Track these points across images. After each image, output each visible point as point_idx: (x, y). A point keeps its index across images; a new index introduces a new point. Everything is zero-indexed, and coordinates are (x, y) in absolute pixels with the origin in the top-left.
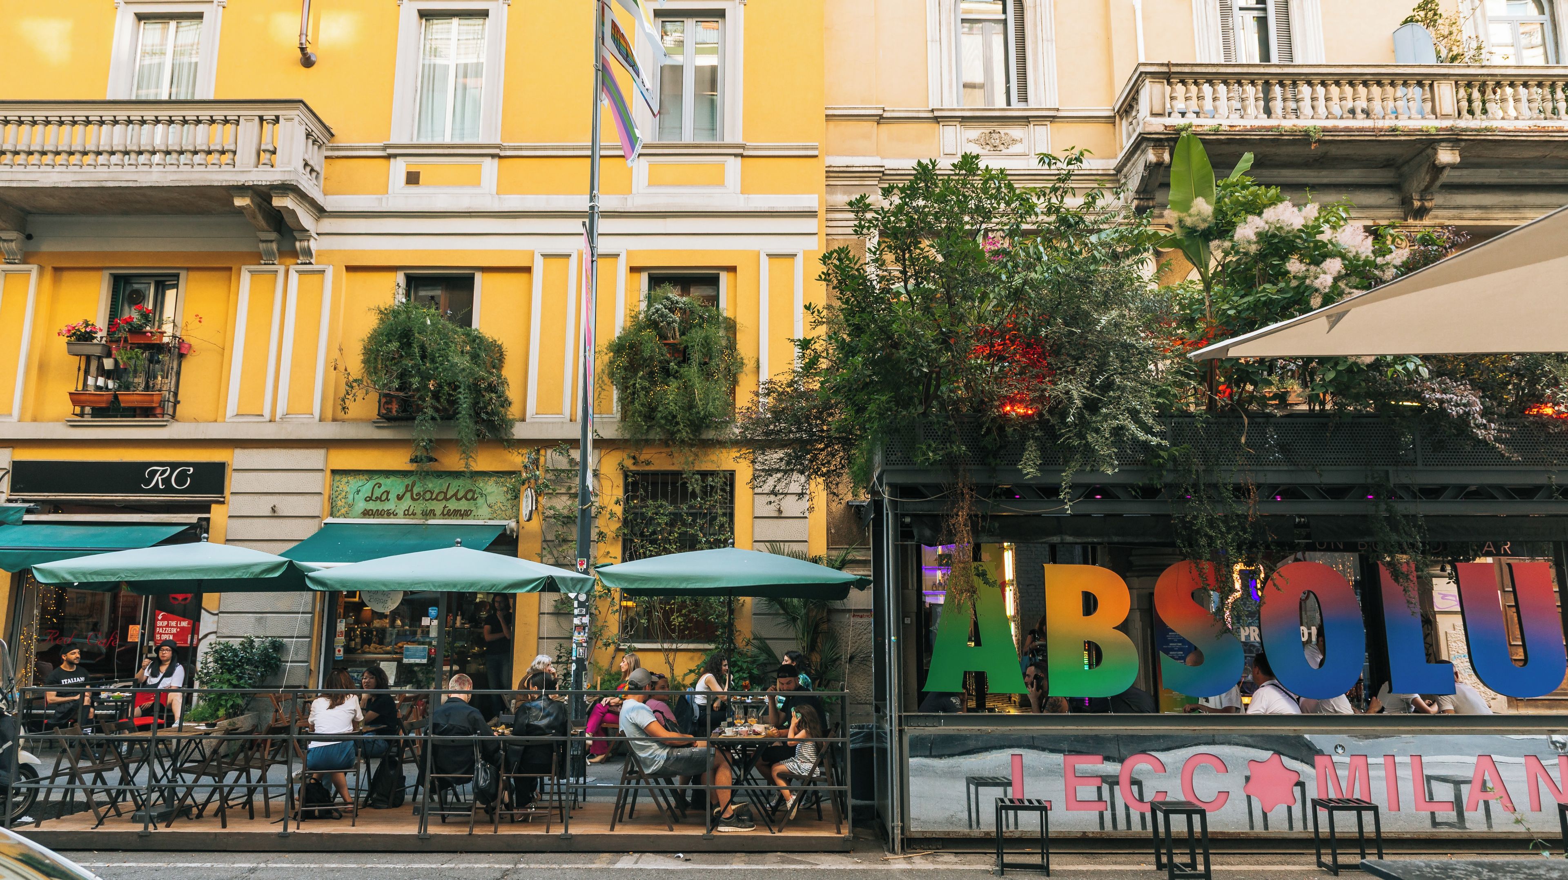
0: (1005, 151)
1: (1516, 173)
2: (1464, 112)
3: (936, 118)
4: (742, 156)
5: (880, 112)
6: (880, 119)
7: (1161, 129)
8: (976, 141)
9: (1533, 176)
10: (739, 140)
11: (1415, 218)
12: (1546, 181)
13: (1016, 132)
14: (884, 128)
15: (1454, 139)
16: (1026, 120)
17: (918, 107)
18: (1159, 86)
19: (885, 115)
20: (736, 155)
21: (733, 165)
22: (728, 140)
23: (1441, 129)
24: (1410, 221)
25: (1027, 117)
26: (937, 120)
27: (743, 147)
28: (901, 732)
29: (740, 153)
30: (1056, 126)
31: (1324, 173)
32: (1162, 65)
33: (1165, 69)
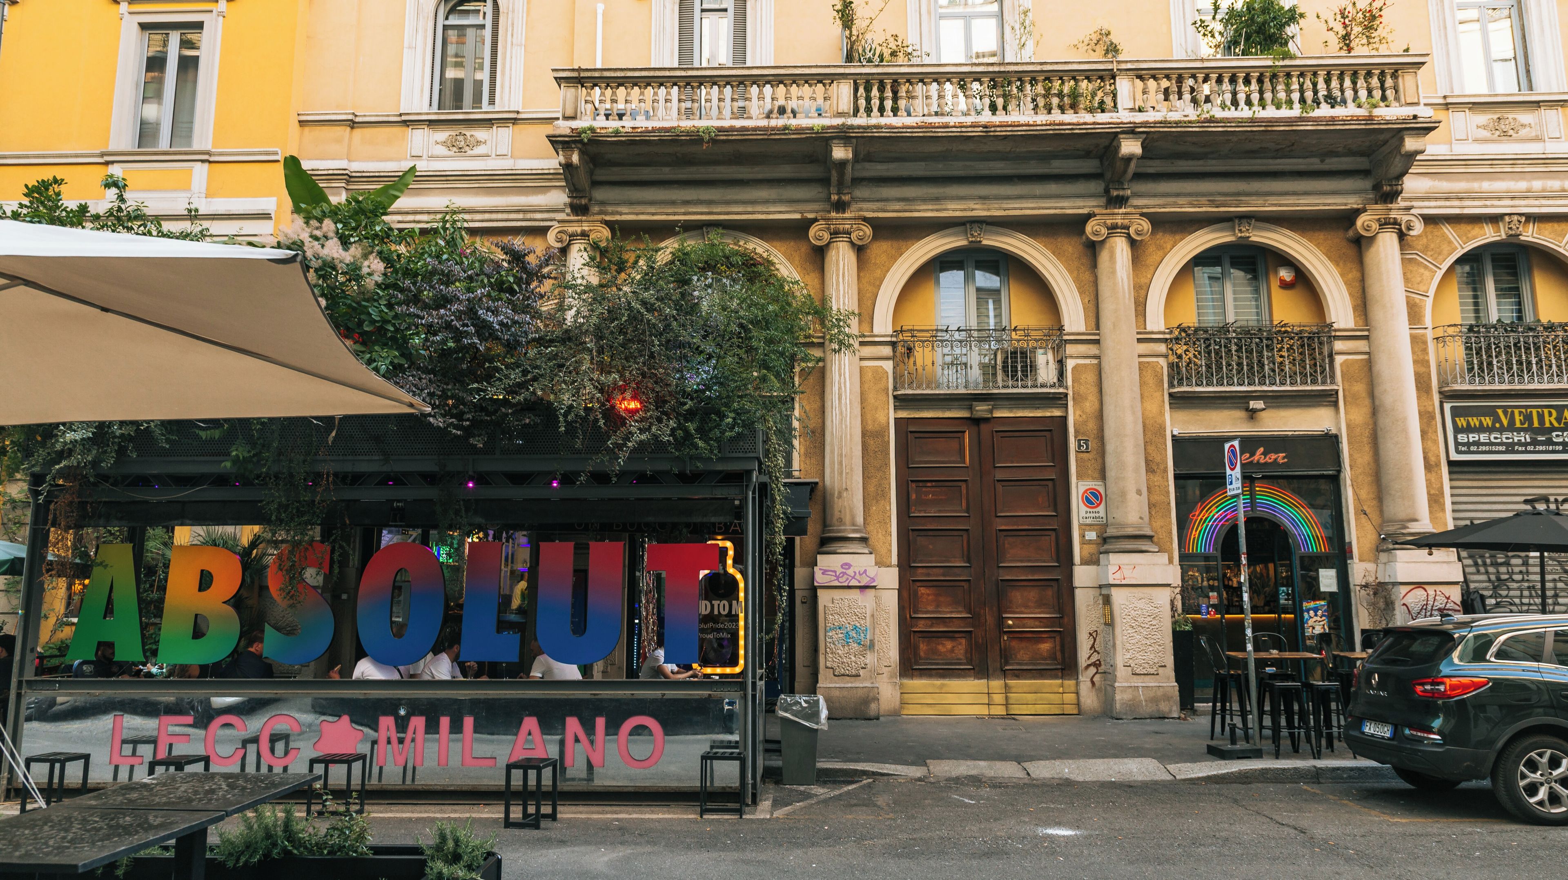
0: (470, 152)
1: (940, 166)
2: (862, 110)
3: (405, 122)
4: (210, 162)
5: (350, 117)
6: (353, 124)
7: (568, 132)
8: (444, 143)
9: (957, 168)
10: (209, 147)
11: (837, 212)
12: (972, 173)
13: (480, 134)
14: (358, 133)
15: (844, 135)
16: (489, 123)
17: (388, 111)
18: (573, 90)
19: (357, 120)
20: (203, 161)
21: (200, 171)
22: (196, 147)
23: (829, 127)
24: (834, 214)
25: (490, 120)
26: (406, 123)
27: (208, 153)
28: (19, 696)
29: (207, 159)
30: (517, 128)
31: (757, 169)
32: (573, 70)
33: (575, 74)
